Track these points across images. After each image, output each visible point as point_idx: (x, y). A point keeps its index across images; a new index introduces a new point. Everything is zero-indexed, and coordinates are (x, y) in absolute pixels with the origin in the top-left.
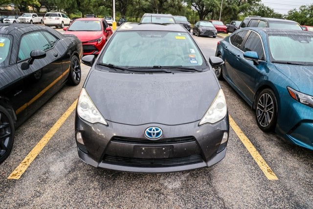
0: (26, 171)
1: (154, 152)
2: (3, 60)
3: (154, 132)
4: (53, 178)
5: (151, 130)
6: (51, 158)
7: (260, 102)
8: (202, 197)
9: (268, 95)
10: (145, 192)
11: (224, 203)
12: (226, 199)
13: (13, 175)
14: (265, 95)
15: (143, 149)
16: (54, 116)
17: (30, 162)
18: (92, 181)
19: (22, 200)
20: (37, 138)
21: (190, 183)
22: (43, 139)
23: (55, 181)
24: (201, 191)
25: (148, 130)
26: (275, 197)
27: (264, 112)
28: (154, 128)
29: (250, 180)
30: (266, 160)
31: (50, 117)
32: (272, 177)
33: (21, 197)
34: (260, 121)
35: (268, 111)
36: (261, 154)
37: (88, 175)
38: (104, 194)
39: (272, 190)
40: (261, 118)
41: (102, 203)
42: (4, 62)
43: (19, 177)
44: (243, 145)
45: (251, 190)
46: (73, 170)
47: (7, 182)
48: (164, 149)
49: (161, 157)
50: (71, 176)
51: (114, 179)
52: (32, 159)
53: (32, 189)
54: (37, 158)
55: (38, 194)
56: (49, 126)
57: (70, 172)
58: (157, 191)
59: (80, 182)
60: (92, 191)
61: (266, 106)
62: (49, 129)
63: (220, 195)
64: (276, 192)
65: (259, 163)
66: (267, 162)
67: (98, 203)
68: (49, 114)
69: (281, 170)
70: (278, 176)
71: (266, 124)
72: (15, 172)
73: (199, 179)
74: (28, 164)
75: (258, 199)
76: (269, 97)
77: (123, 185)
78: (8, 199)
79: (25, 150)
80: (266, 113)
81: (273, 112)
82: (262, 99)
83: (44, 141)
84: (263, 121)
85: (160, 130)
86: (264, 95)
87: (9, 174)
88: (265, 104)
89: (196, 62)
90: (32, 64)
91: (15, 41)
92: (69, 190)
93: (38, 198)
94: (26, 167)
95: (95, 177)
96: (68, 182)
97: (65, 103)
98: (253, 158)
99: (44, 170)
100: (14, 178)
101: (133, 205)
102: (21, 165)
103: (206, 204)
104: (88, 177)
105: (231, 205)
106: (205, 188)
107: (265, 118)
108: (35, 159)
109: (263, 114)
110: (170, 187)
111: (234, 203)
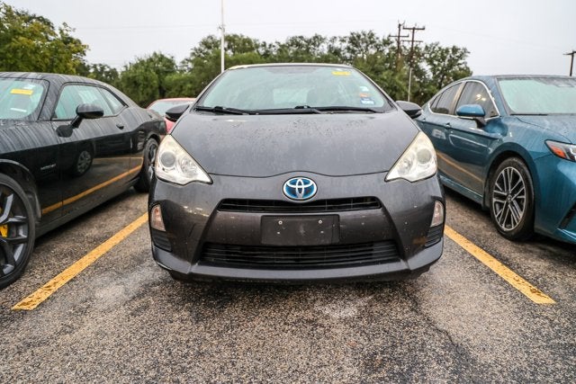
0: (48, 298)
1: (302, 231)
2: (29, 114)
3: (300, 187)
4: (101, 307)
5: (294, 183)
6: (98, 280)
7: (497, 189)
8: (404, 328)
9: (510, 170)
10: (285, 324)
11: (450, 337)
12: (452, 331)
13: (24, 304)
14: (506, 171)
15: (280, 222)
16: (111, 228)
17: (58, 286)
18: (178, 311)
19: (34, 338)
20: (76, 256)
21: (374, 309)
22: (86, 257)
23: (104, 311)
24: (399, 321)
25: (288, 183)
26: (557, 328)
27: (507, 204)
28: (300, 180)
29: (498, 304)
30: (524, 278)
31: (102, 229)
32: (543, 300)
33: (35, 334)
34: (502, 223)
35: (516, 199)
36: (512, 269)
37: (169, 301)
38: (200, 329)
39: (547, 318)
40: (504, 217)
41: (195, 340)
42: (29, 116)
43: (35, 306)
44: (475, 259)
45: (503, 318)
46: (140, 296)
47: (10, 314)
48: (320, 222)
49: (316, 242)
50: (136, 304)
51: (222, 307)
52: (63, 282)
53: (57, 322)
54: (72, 280)
55: (68, 329)
56: (98, 241)
57: (134, 298)
58: (309, 322)
59: (153, 312)
60: (177, 325)
61: (510, 190)
62: (98, 245)
63: (440, 327)
64: (556, 321)
65: (511, 281)
66: (527, 280)
67: (188, 341)
68: (100, 227)
69: (559, 290)
70: (554, 299)
71: (515, 223)
72: (27, 300)
73: (393, 304)
74: (54, 289)
75: (521, 331)
76: (514, 172)
77: (241, 315)
78: (8, 337)
79: (50, 272)
80: (512, 203)
81: (524, 197)
82: (501, 181)
83: (88, 260)
84: (509, 222)
85: (312, 183)
86: (503, 172)
87: (14, 302)
88: (508, 188)
89: (372, 103)
90: (77, 127)
91: (52, 89)
92: (130, 323)
93: (68, 335)
94: (49, 294)
95: (183, 305)
96: (129, 312)
97: (131, 212)
98: (497, 275)
99: (84, 296)
100: (25, 308)
101: (261, 344)
102: (39, 290)
103: (413, 339)
104: (170, 305)
105: (464, 340)
106: (406, 316)
107: (510, 212)
108: (68, 283)
109: (507, 207)
110: (336, 315)
111: (472, 337)
